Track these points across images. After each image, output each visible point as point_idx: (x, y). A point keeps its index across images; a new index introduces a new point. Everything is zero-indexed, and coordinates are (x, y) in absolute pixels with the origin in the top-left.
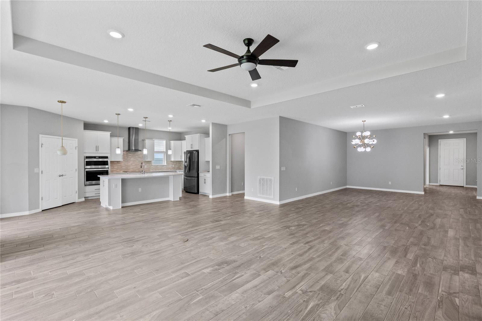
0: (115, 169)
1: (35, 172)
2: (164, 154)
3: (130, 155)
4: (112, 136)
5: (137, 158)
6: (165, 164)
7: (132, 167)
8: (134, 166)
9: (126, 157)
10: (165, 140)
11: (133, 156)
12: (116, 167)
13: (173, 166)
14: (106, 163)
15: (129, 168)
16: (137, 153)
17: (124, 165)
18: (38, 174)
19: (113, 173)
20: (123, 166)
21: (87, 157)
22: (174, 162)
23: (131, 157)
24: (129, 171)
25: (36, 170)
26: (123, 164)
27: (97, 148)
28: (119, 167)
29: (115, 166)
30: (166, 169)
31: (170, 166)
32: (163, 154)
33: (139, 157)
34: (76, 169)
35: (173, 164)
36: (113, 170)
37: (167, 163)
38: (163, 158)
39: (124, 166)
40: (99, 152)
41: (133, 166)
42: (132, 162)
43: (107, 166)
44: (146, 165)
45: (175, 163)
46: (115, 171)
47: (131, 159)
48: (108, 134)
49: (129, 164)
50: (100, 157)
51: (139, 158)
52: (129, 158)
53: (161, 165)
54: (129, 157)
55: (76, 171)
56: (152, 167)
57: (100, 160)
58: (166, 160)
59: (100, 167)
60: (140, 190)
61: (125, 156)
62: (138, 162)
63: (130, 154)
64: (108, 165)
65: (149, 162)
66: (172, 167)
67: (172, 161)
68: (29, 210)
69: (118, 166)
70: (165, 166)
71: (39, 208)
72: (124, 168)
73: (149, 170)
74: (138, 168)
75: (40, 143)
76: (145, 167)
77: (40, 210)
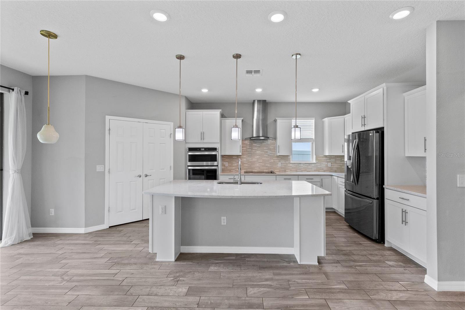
0: (234, 166)
1: (97, 171)
2: (313, 143)
3: (256, 146)
4: (223, 116)
5: (266, 151)
6: (314, 162)
7: (258, 165)
8: (261, 163)
9: (249, 149)
10: (314, 118)
11: (259, 146)
12: (235, 164)
13: (329, 165)
14: (214, 158)
15: (253, 166)
16: (266, 142)
18: (103, 173)
20: (245, 164)
21: (191, 149)
22: (330, 157)
25: (99, 168)
26: (245, 160)
27: (202, 135)
30: (315, 171)
31: (324, 165)
32: (310, 143)
33: (270, 149)
34: (171, 167)
35: (328, 162)
36: (232, 169)
37: (316, 159)
38: (310, 150)
39: (247, 163)
40: (205, 141)
41: (259, 163)
42: (258, 157)
43: (215, 163)
44: (280, 161)
45: (333, 160)
46: (234, 169)
47: (258, 152)
48: (217, 113)
49: (254, 160)
50: (207, 149)
51: (268, 151)
52: (253, 151)
53: (305, 163)
55: (171, 169)
56: (291, 165)
57: (206, 153)
58: (315, 155)
59: (205, 163)
60: (224, 220)
61: (248, 147)
62: (267, 157)
63: (255, 145)
64: (216, 161)
65: (285, 157)
66: (327, 166)
67: (326, 156)
68: (86, 226)
69: (239, 163)
70: (313, 165)
71: (104, 223)
72: (246, 165)
73: (285, 171)
74: (267, 166)
75: (107, 128)
76: (279, 165)
77: (105, 226)
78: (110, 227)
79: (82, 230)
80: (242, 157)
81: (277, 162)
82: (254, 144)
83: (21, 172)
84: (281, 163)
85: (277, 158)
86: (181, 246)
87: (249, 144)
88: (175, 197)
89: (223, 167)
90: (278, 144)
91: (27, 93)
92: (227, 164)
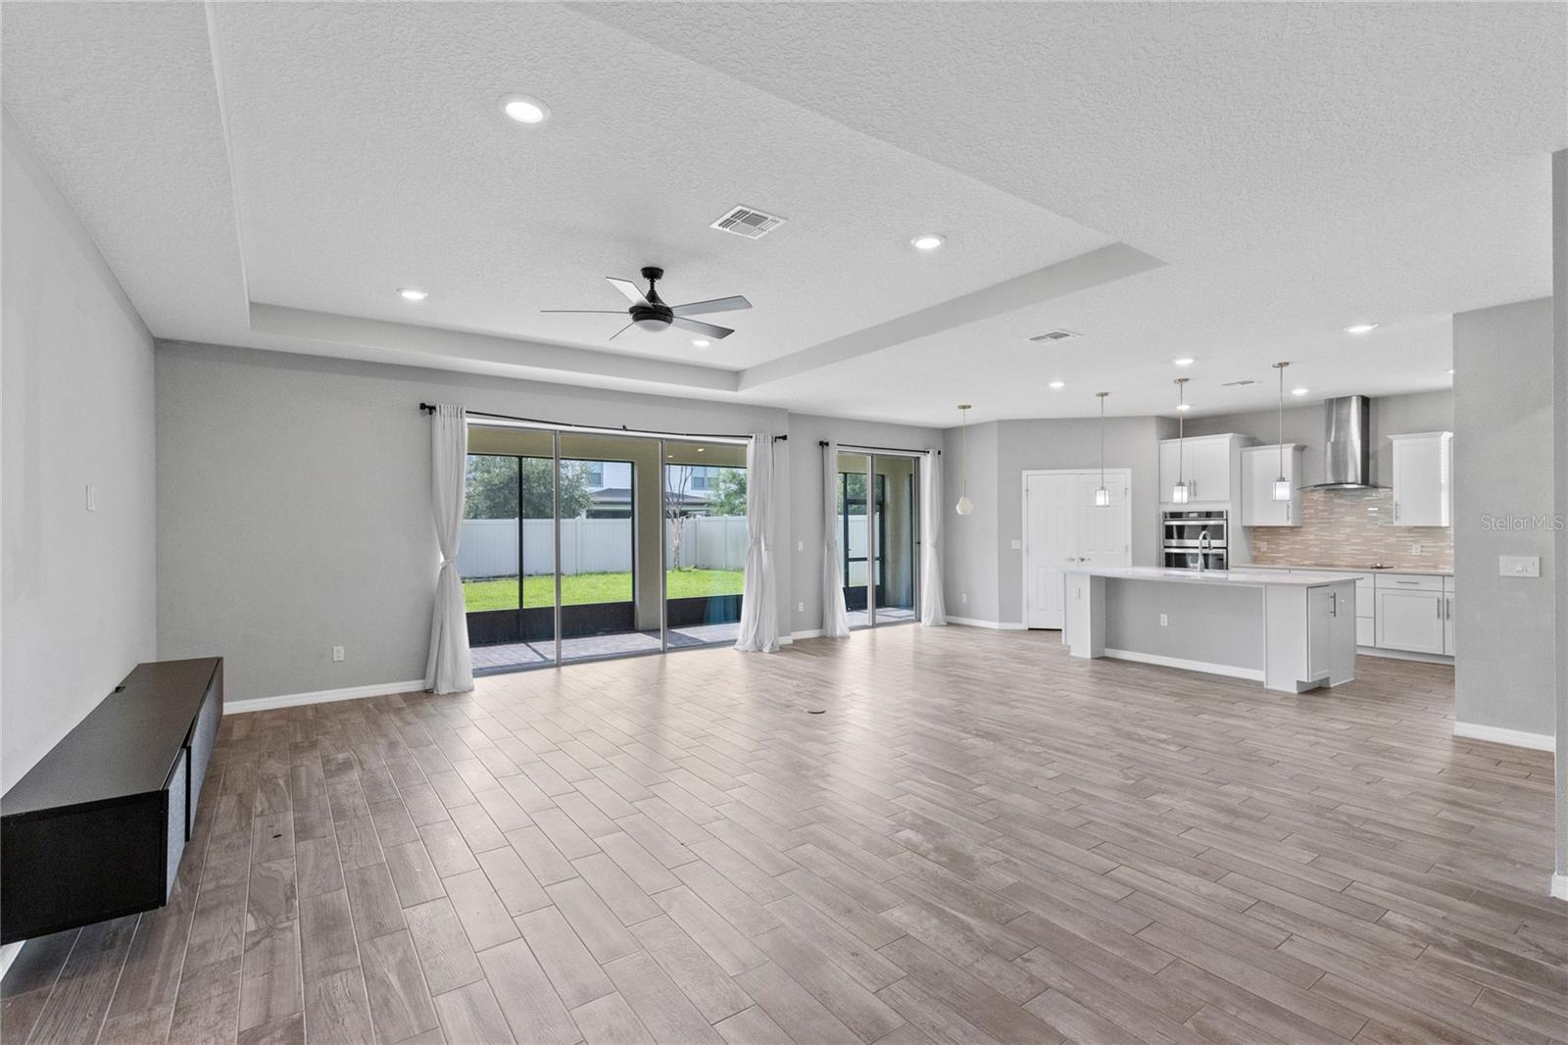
0: (1283, 552)
1: (1013, 548)
3: (1341, 506)
5: (1374, 515)
7: (1348, 549)
8: (1358, 544)
9: (1323, 511)
11: (1352, 506)
12: (1287, 547)
14: (1218, 532)
15: (1335, 552)
16: (1374, 494)
17: (1316, 540)
18: (1020, 552)
19: (1277, 566)
20: (1311, 546)
23: (1343, 510)
24: (1336, 563)
25: (1014, 545)
26: (1310, 537)
27: (1193, 487)
28: (1298, 546)
29: (1282, 542)
33: (1385, 512)
34: (1127, 547)
36: (1278, 558)
39: (1316, 546)
40: (1197, 499)
41: (1353, 544)
42: (1348, 530)
44: (1416, 542)
46: (1282, 558)
47: (1348, 519)
49: (1337, 537)
51: (1381, 517)
52: (1336, 516)
54: (1337, 513)
55: (1127, 551)
57: (1200, 523)
59: (1197, 542)
61: (1321, 508)
62: (1374, 531)
63: (1342, 501)
64: (1225, 539)
68: (1001, 622)
69: (1296, 543)
71: (1021, 622)
72: (1316, 549)
73: (1436, 567)
74: (1376, 553)
75: (1024, 489)
76: (1416, 550)
77: (1024, 626)
78: (1030, 629)
79: (995, 625)
80: (1302, 530)
81: (1410, 543)
82: (1336, 501)
83: (936, 545)
84: (1422, 547)
85: (1409, 533)
86: (1106, 647)
87: (1322, 499)
88: (1091, 576)
89: (1255, 553)
90: (1396, 498)
91: (939, 453)
92: (1266, 546)
